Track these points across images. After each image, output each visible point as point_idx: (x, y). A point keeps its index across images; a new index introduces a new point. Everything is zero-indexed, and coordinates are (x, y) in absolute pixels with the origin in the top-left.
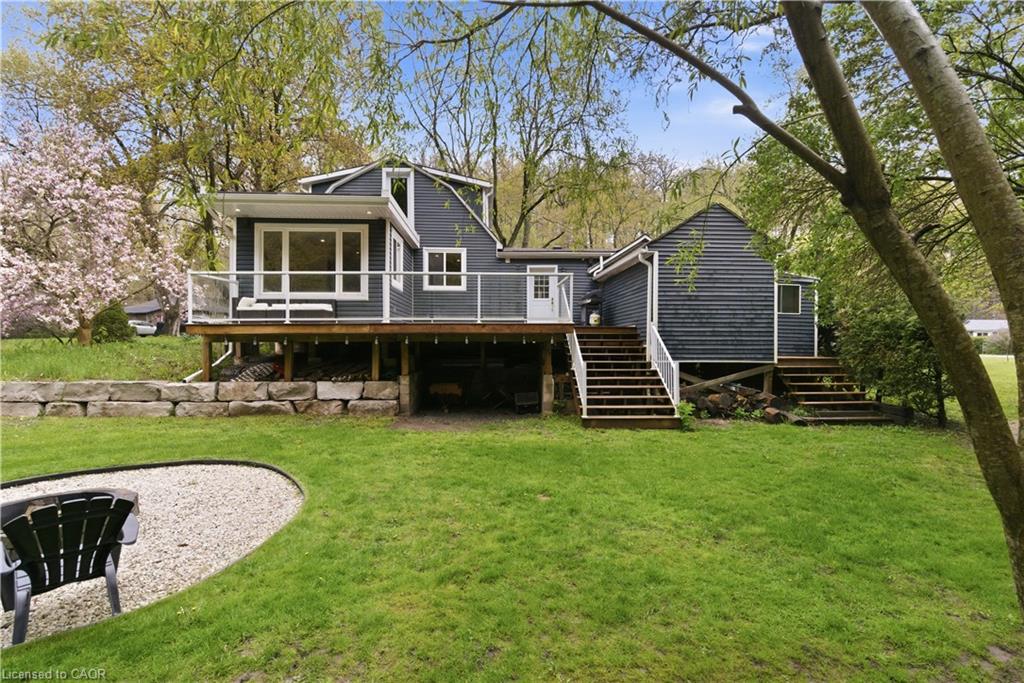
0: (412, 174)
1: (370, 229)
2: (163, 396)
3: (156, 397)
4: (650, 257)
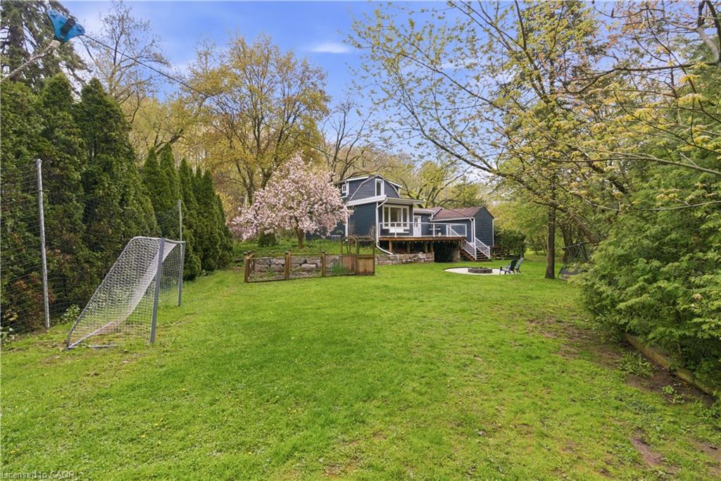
0: (383, 182)
1: (409, 207)
2: (390, 259)
3: (388, 259)
4: (472, 220)
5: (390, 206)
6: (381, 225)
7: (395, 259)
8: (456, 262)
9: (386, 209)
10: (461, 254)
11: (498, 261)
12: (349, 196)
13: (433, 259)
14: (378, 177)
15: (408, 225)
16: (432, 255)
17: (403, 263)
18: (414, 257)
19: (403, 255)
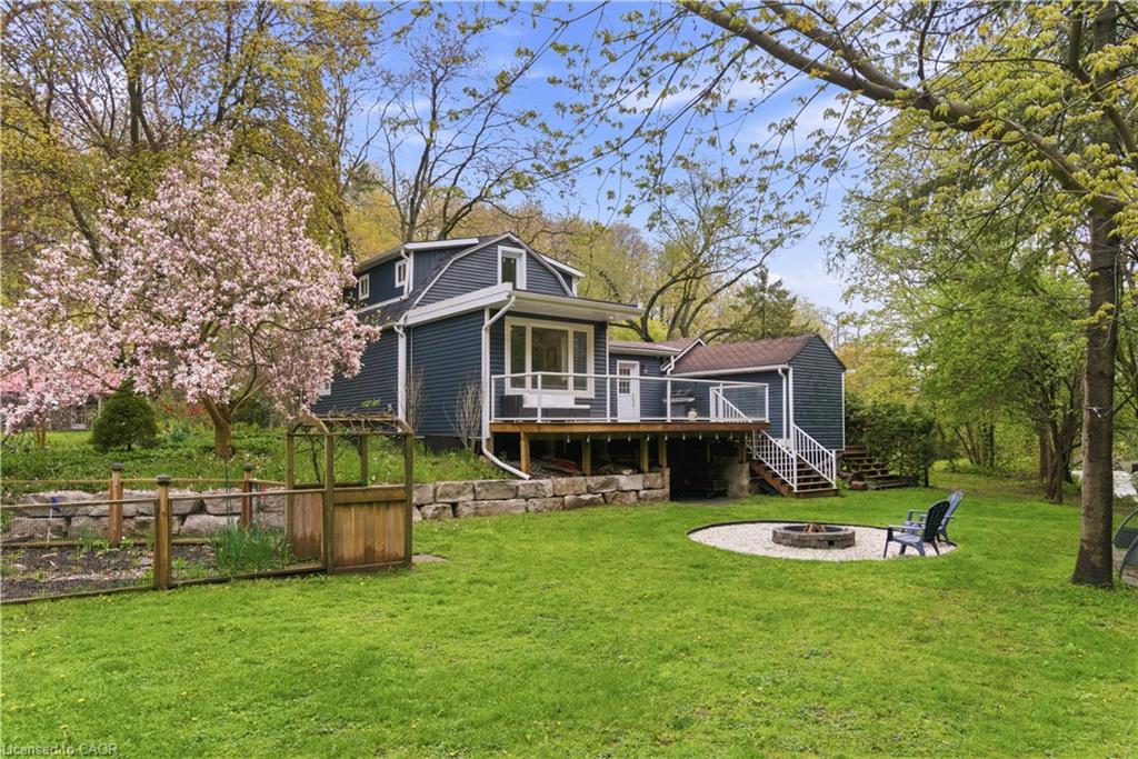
0: (524, 256)
1: (595, 330)
2: (520, 493)
3: (514, 495)
4: (785, 372)
5: (530, 324)
6: (500, 384)
7: (538, 493)
8: (735, 497)
9: (519, 332)
10: (753, 473)
11: (859, 494)
12: (413, 296)
13: (667, 490)
14: (508, 242)
15: (591, 384)
16: (661, 480)
17: (564, 507)
18: (605, 485)
19: (564, 481)
